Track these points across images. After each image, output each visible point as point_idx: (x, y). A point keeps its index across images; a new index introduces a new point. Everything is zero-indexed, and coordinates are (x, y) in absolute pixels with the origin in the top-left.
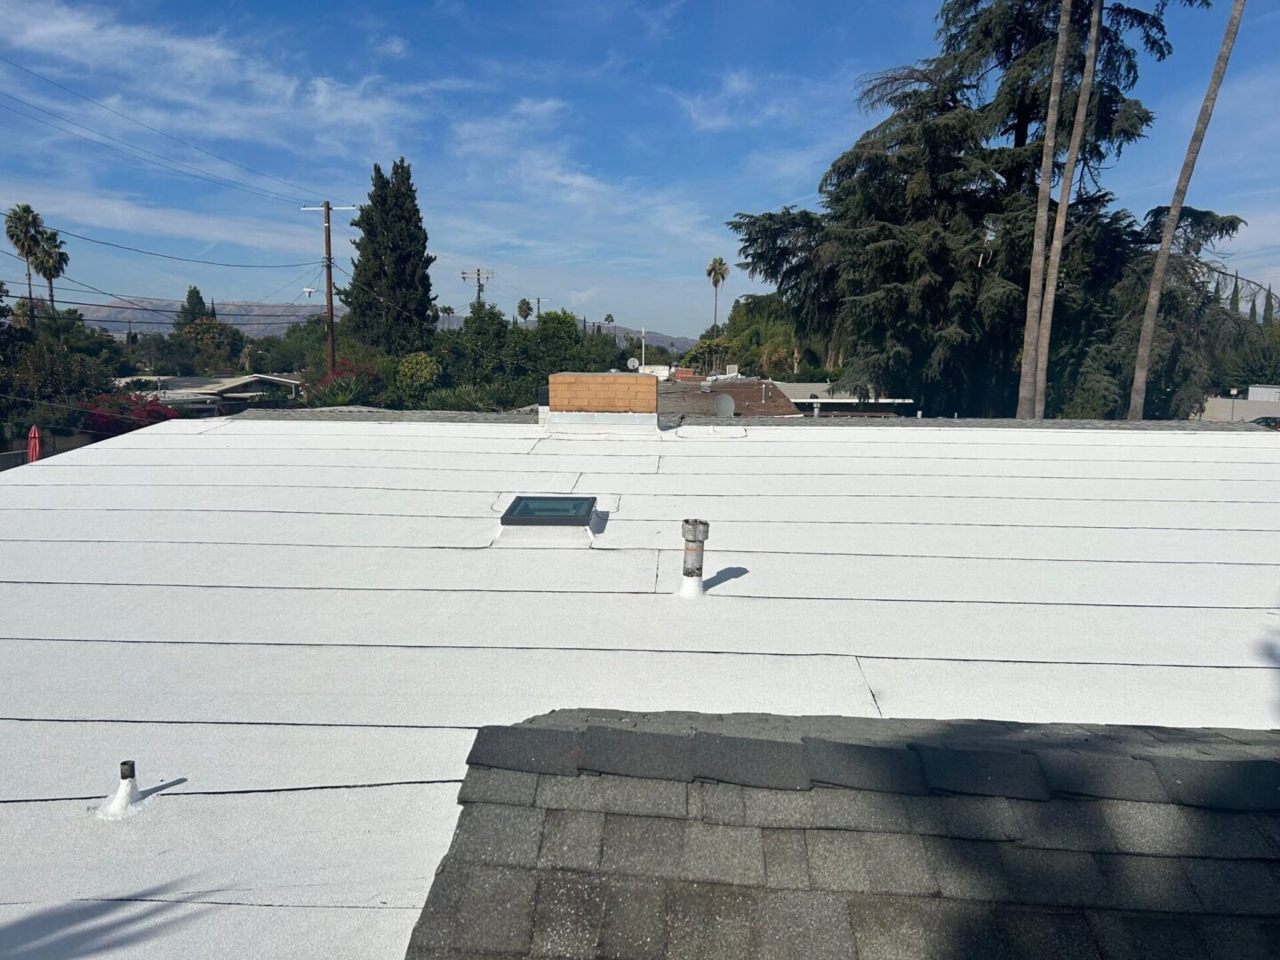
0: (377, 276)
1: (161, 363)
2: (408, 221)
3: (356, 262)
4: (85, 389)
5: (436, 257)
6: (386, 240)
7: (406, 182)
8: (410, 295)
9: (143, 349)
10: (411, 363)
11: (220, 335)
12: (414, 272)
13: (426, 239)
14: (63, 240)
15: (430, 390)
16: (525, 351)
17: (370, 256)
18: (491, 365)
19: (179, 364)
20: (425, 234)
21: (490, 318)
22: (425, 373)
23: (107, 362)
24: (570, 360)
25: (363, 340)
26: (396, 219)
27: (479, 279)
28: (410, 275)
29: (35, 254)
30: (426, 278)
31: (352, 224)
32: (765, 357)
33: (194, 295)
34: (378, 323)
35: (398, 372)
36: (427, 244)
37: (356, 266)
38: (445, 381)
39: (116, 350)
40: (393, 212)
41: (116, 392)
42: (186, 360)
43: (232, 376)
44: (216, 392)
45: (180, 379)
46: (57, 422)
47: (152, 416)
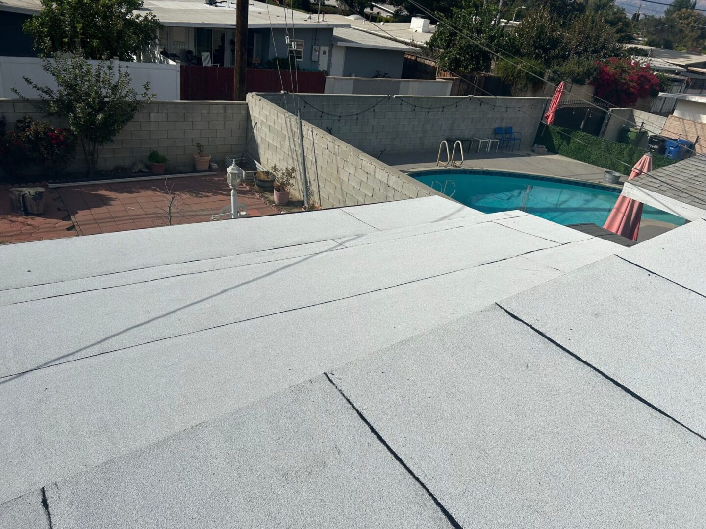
4: (603, 51)
11: (695, 22)
19: (664, 39)
39: (626, 24)
42: (670, 37)
43: (699, 54)
44: (684, 64)
45: (662, 51)
46: (578, 74)
47: (641, 81)
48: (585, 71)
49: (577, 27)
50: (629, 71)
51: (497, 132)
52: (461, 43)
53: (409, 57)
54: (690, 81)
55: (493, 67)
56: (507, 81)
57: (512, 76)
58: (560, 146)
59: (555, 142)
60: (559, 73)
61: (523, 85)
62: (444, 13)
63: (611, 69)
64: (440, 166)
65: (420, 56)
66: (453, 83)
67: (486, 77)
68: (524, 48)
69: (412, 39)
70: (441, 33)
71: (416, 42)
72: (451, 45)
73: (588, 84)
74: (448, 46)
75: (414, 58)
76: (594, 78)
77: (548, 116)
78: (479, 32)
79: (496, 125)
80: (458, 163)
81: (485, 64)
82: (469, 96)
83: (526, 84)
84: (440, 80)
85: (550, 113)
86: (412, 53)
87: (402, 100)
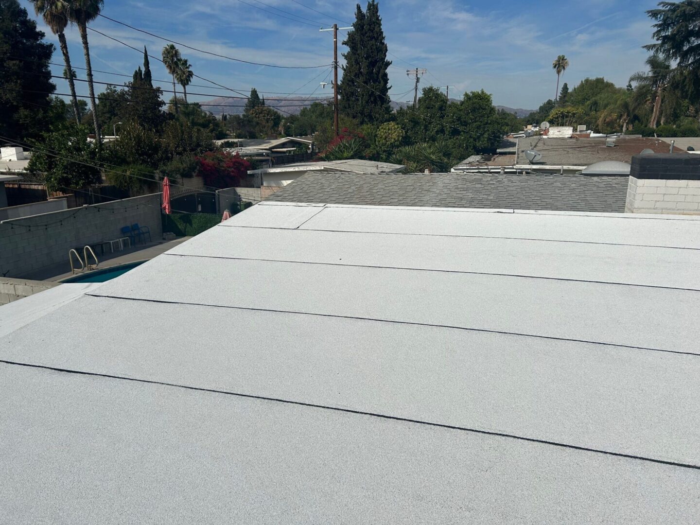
0: (356, 75)
1: (238, 131)
2: (376, 39)
3: (345, 67)
4: (199, 148)
5: (392, 62)
6: (363, 53)
7: (375, 14)
8: (376, 86)
9: (230, 123)
10: (385, 129)
11: (268, 115)
12: (379, 72)
13: (387, 50)
14: (191, 64)
15: (398, 147)
16: (459, 119)
17: (353, 63)
18: (436, 129)
19: (248, 132)
20: (386, 47)
21: (436, 97)
22: (395, 136)
23: (212, 131)
24: (490, 124)
25: (348, 115)
26: (369, 38)
27: (417, 74)
28: (376, 74)
29: (177, 72)
30: (386, 75)
31: (343, 44)
32: (601, 119)
33: (254, 93)
34: (356, 104)
35: (376, 136)
36: (387, 54)
37: (344, 70)
38: (406, 141)
39: (217, 124)
40: (368, 34)
41: (216, 150)
42: (252, 129)
43: (276, 139)
44: (268, 148)
45: (249, 141)
46: (184, 169)
47: (236, 165)
48: (189, 166)
49: (169, 132)
50: (224, 160)
51: (124, 231)
52: (63, 163)
53: (11, 186)
54: (273, 159)
55: (104, 178)
56: (122, 187)
57: (125, 182)
58: (185, 229)
59: (180, 227)
60: (167, 171)
61: (138, 188)
62: (35, 139)
63: (209, 161)
64: (76, 274)
65: (22, 183)
66: (67, 200)
67: (101, 188)
68: (129, 157)
69: (7, 168)
70: (38, 157)
71: (13, 171)
72: (53, 166)
73: (196, 176)
74: (50, 168)
75: (16, 186)
76: (199, 170)
77: (165, 207)
78: (79, 150)
79: (122, 225)
80: (94, 266)
81: (96, 177)
82: (84, 205)
83: (141, 186)
84: (52, 200)
85: (166, 204)
86: (13, 181)
87: (12, 224)
